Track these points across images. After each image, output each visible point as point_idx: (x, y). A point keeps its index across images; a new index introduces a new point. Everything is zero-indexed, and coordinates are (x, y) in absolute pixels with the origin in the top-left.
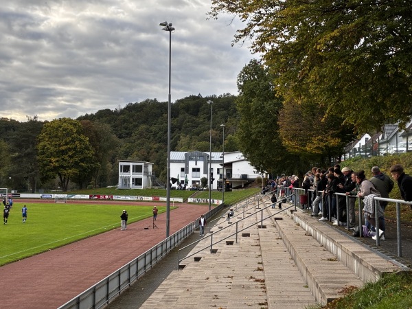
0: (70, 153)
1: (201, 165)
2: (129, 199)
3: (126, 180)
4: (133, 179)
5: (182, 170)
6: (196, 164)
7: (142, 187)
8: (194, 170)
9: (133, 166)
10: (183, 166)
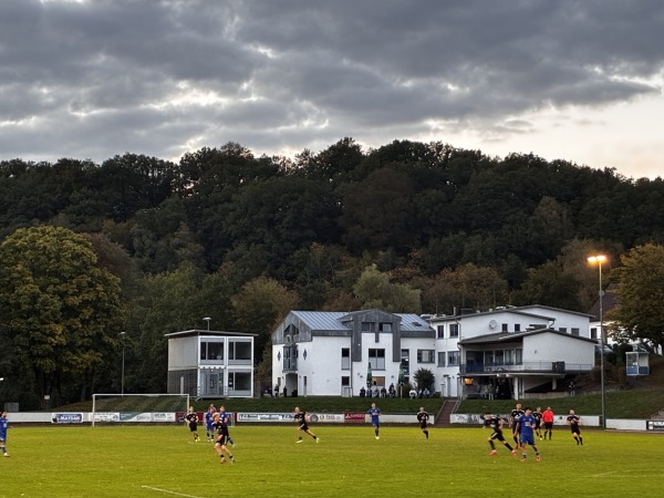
0: (87, 313)
1: (386, 341)
2: (280, 419)
3: (214, 378)
4: (231, 375)
5: (345, 353)
6: (377, 341)
7: (250, 394)
8: (372, 353)
9: (231, 344)
10: (346, 343)
